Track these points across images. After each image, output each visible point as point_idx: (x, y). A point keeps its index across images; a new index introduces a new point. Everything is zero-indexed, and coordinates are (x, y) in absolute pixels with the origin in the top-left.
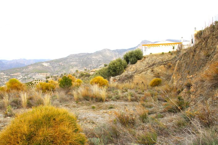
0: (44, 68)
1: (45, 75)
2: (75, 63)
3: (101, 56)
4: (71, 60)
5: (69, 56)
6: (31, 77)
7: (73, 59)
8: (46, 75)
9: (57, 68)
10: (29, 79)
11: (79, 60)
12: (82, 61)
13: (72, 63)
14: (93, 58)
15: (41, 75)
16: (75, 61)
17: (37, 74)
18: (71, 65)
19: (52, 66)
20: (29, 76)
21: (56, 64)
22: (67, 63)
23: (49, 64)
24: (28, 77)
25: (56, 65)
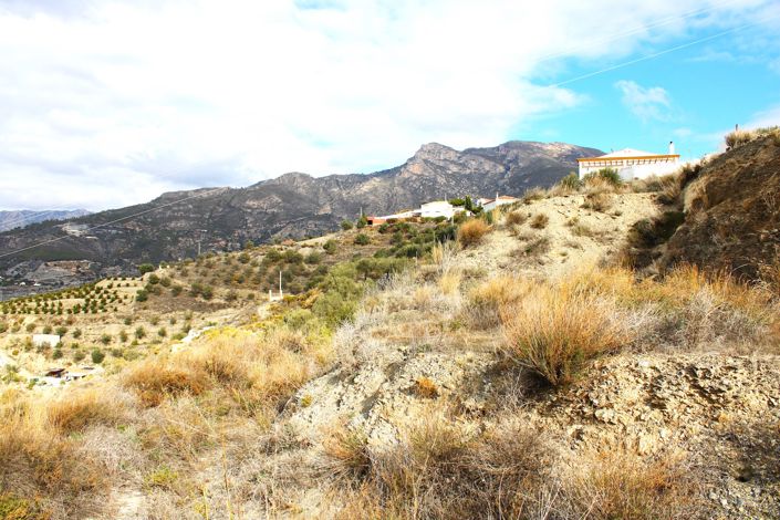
0: (68, 241)
1: (74, 269)
2: (182, 224)
3: (276, 199)
4: (169, 213)
5: (158, 200)
6: (16, 277)
7: (175, 208)
8: (78, 267)
9: (117, 242)
10: (12, 283)
11: (195, 213)
12: (210, 217)
13: (173, 225)
14: (249, 207)
15: (58, 269)
16: (182, 217)
17: (43, 266)
18: (170, 233)
19: (97, 235)
20: (9, 273)
21: (115, 228)
22: (153, 224)
23: (85, 226)
24: (7, 277)
25: (114, 231)
